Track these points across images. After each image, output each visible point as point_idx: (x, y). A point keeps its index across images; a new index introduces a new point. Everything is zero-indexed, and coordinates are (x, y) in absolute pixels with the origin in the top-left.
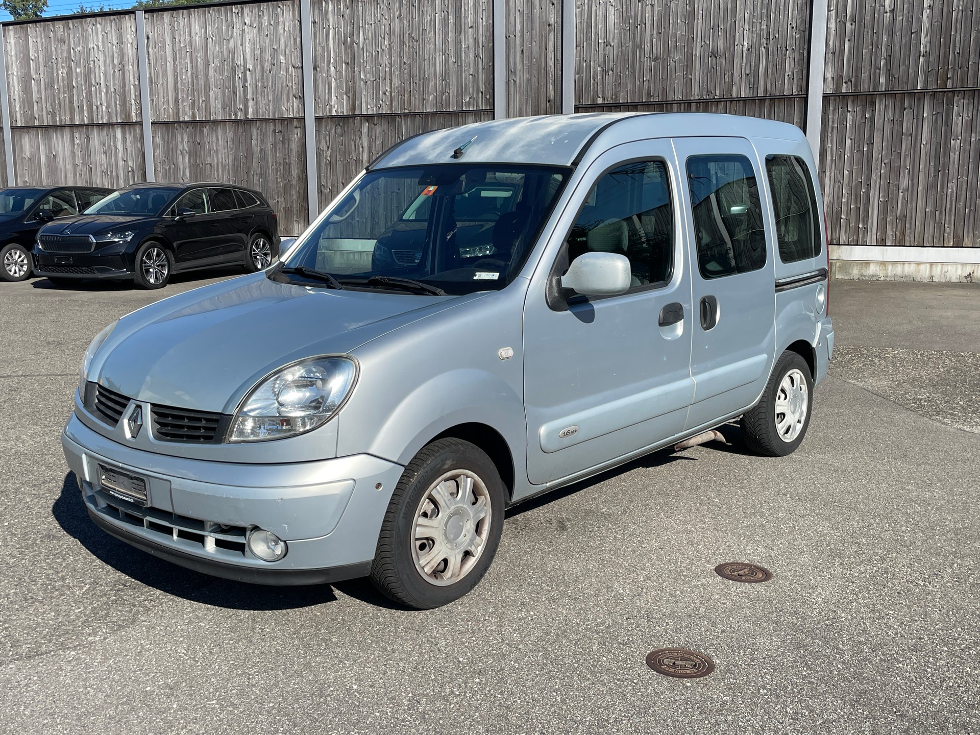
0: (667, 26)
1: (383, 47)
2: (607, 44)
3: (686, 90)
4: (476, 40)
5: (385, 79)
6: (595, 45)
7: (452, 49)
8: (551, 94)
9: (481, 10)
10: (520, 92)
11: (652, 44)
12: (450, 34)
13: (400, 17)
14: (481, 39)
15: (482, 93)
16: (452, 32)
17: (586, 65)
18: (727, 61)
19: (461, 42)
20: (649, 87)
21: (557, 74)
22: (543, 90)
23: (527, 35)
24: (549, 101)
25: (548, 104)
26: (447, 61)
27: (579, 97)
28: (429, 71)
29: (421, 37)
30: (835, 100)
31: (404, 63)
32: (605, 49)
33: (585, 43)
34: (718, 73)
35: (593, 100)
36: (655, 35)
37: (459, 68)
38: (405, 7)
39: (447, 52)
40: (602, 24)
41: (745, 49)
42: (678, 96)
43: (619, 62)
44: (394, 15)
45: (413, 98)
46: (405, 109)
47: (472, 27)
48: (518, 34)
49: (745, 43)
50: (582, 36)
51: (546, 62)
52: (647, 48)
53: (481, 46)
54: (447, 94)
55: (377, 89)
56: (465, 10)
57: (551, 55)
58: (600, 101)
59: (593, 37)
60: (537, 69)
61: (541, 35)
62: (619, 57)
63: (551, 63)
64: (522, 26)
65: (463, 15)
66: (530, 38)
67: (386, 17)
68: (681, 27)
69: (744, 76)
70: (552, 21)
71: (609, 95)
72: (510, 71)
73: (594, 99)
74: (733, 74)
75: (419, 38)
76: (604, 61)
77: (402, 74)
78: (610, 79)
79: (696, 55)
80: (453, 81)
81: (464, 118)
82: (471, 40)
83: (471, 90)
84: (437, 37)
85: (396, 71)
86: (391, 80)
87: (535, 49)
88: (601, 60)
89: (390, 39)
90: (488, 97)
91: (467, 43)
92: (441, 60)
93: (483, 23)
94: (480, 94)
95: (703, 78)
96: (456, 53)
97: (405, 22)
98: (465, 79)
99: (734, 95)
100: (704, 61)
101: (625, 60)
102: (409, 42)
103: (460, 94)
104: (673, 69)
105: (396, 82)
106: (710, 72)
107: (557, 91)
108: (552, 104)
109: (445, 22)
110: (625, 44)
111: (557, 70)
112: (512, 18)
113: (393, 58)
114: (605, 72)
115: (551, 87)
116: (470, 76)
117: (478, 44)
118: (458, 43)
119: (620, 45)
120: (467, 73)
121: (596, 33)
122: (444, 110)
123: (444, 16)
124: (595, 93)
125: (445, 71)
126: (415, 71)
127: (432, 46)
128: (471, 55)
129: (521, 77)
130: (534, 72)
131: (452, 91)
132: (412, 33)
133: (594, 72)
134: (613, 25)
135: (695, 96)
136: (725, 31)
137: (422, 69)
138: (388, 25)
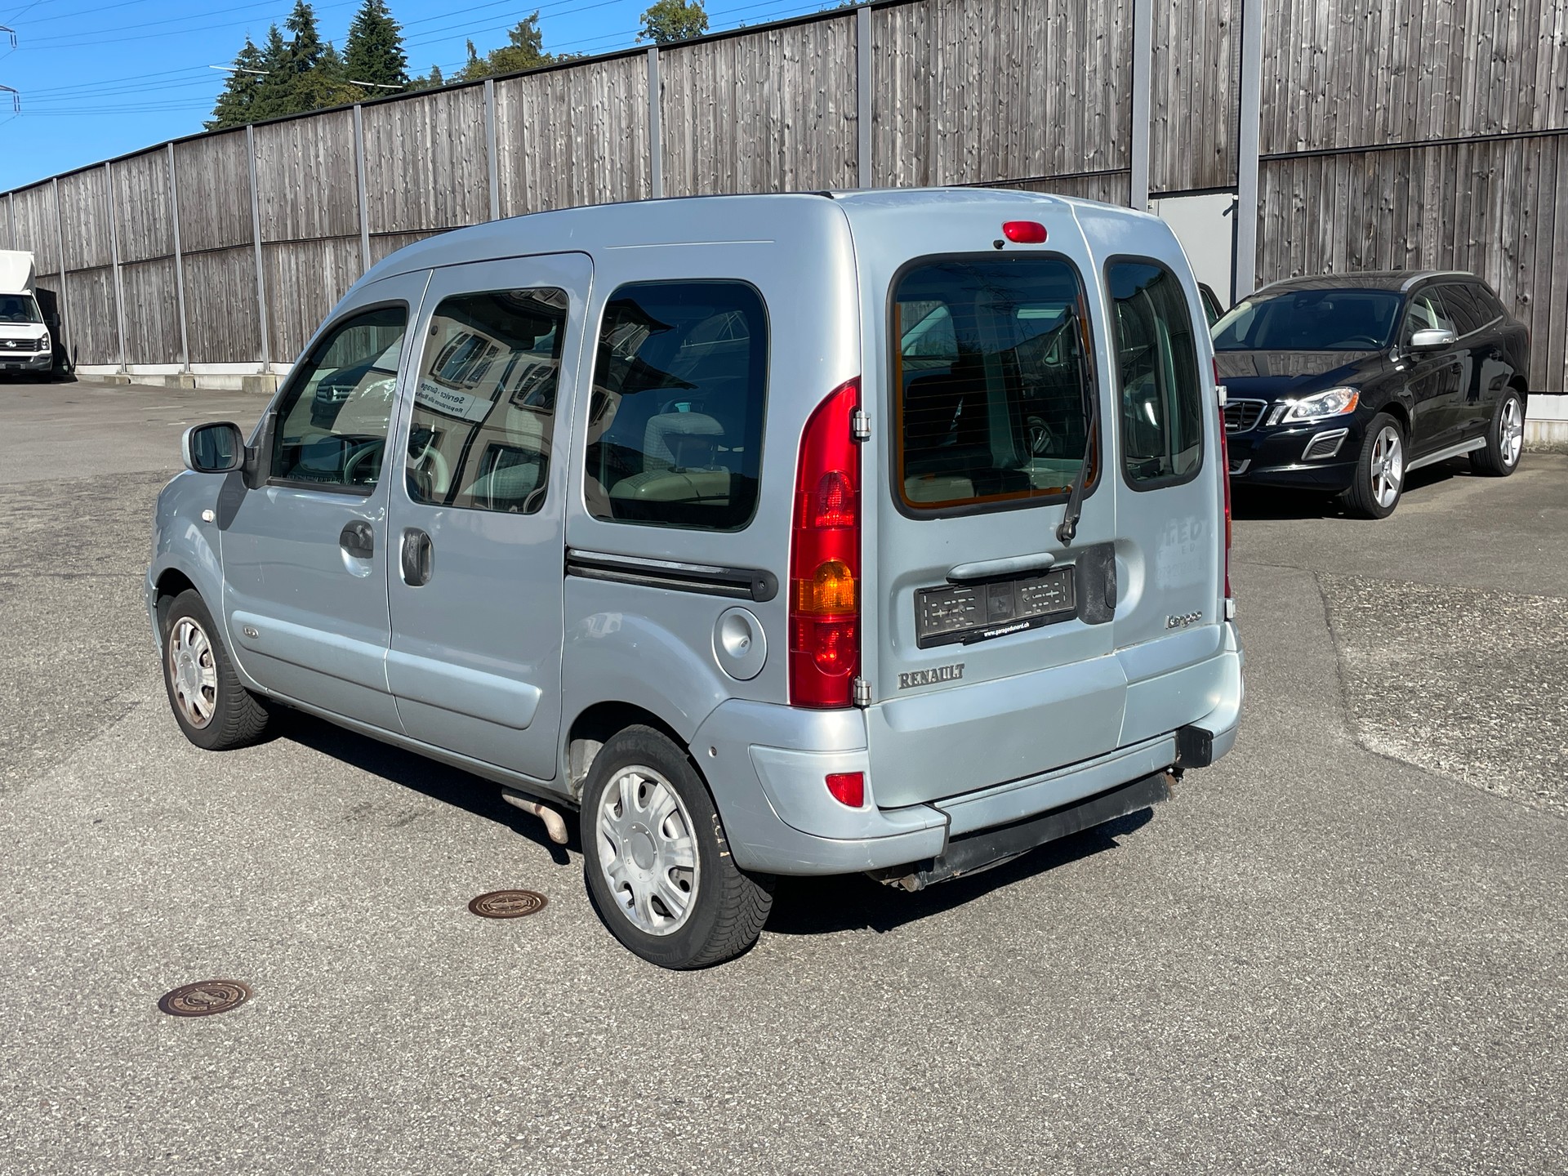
0: (1418, 11)
1: (971, 79)
2: (1315, 50)
3: (1450, 122)
4: (1107, 57)
5: (971, 129)
6: (1295, 53)
7: (1071, 75)
8: (1223, 139)
9: (1115, 8)
10: (1172, 138)
11: (1393, 45)
12: (1069, 51)
13: (996, 30)
14: (1115, 56)
15: (1113, 143)
16: (1072, 47)
17: (1280, 88)
18: (1524, 67)
19: (1084, 61)
20: (1386, 120)
21: (1232, 106)
22: (1209, 133)
23: (1186, 44)
24: (1219, 152)
25: (1217, 156)
26: (1062, 94)
27: (1267, 142)
28: (1036, 111)
29: (1025, 58)
31: (1000, 102)
32: (1311, 59)
33: (1279, 51)
34: (1508, 89)
35: (1291, 146)
36: (1397, 29)
37: (1080, 104)
38: (1003, 13)
39: (1063, 80)
40: (1307, 15)
41: (1557, 43)
42: (1436, 132)
43: (1335, 79)
44: (986, 27)
45: (1010, 157)
46: (999, 175)
47: (1101, 37)
48: (1172, 44)
49: (1557, 33)
50: (1275, 39)
51: (1216, 87)
52: (1384, 53)
53: (1114, 67)
54: (1061, 147)
55: (960, 144)
56: (1092, 10)
57: (1223, 74)
58: (1301, 147)
59: (1292, 39)
60: (1202, 99)
61: (1207, 42)
62: (1336, 71)
63: (1223, 87)
64: (1179, 30)
65: (1089, 19)
66: (1190, 47)
67: (976, 31)
68: (1442, 11)
69: (1554, 92)
70: (1226, 18)
71: (1316, 136)
72: (1159, 106)
73: (1293, 145)
74: (1534, 89)
75: (1022, 61)
76: (1311, 79)
77: (996, 118)
78: (1318, 110)
79: (1468, 58)
80: (1070, 125)
81: (1085, 186)
82: (1099, 59)
83: (1097, 139)
84: (1049, 57)
85: (988, 114)
86: (980, 130)
87: (1198, 66)
88: (1304, 77)
89: (980, 65)
90: (1123, 149)
91: (1093, 63)
92: (1053, 94)
93: (1117, 29)
94: (1111, 145)
95: (1480, 100)
96: (1077, 80)
97: (1003, 36)
98: (1089, 122)
99: (1536, 126)
100: (1482, 69)
101: (1345, 75)
102: (1008, 68)
103: (1080, 148)
104: (1428, 87)
105: (987, 132)
106: (1492, 87)
107: (1231, 135)
108: (1224, 155)
109: (1061, 32)
110: (1346, 48)
111: (1232, 98)
112: (1163, 19)
113: (984, 96)
114: (1311, 97)
115: (1222, 127)
116: (1097, 117)
117: (1110, 64)
118: (1081, 63)
119: (1337, 48)
120: (1092, 111)
121: (1298, 32)
122: (1056, 174)
123: (1060, 23)
124: (1294, 135)
125: (1060, 111)
126: (1016, 112)
127: (1041, 72)
128: (1099, 83)
129: (1175, 114)
130: (1195, 104)
131: (1069, 142)
132: (1013, 53)
133: (1293, 99)
134: (1326, 17)
135: (1466, 131)
136: (1521, 13)
137: (1025, 111)
138: (978, 43)
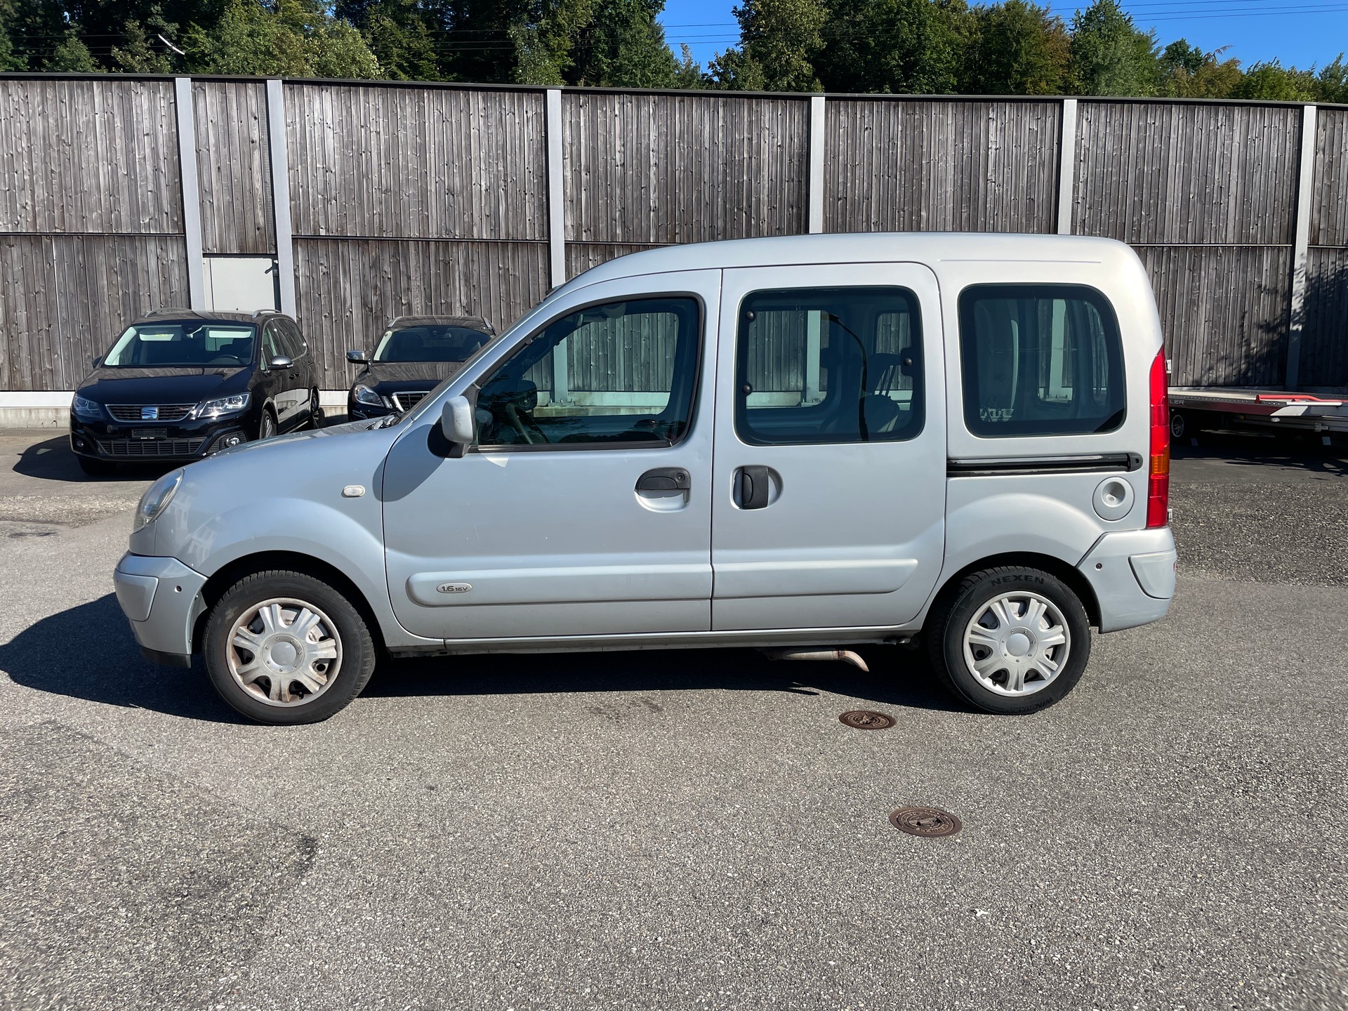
0: (396, 156)
1: (20, 150)
2: (326, 170)
3: (423, 227)
4: (155, 151)
5: (23, 189)
6: (312, 170)
7: (121, 159)
8: (261, 221)
9: (159, 116)
10: (219, 216)
11: (379, 175)
12: (118, 140)
13: (43, 113)
14: (162, 151)
15: (167, 213)
16: (121, 138)
17: (303, 191)
18: (465, 200)
19: (133, 150)
20: (381, 222)
21: (266, 199)
22: (249, 216)
23: (224, 151)
24: (258, 229)
25: (257, 232)
26: (114, 172)
27: (296, 226)
28: (88, 183)
29: (75, 141)
30: (576, 248)
31: (52, 171)
32: (324, 176)
33: (299, 166)
34: (457, 212)
35: (315, 231)
36: (383, 166)
37: (133, 183)
38: (49, 102)
39: (115, 162)
40: (319, 147)
41: (483, 188)
42: (415, 233)
43: (343, 191)
44: (34, 111)
45: (66, 215)
46: (56, 228)
47: (147, 134)
48: (212, 149)
49: (483, 184)
50: (295, 158)
51: (252, 184)
52: (375, 179)
53: (162, 158)
54: (117, 212)
55: (13, 200)
56: (137, 114)
57: (257, 176)
58: (323, 232)
59: (309, 160)
60: (239, 192)
61: (242, 153)
62: (343, 186)
63: (258, 185)
64: (217, 140)
65: (135, 120)
66: (227, 153)
67: (23, 113)
68: (412, 159)
69: (484, 218)
70: (256, 138)
71: (333, 226)
72: (204, 192)
73: (316, 230)
74: (472, 214)
75: (72, 142)
76: (325, 189)
77: (49, 186)
78: (333, 209)
79: (431, 191)
80: (124, 197)
81: (143, 243)
82: (148, 151)
83: (151, 209)
84: (99, 142)
85: (40, 179)
86: (33, 192)
87: (236, 167)
88: (321, 186)
89: (29, 140)
90: (176, 219)
91: (142, 152)
92: (106, 171)
93: (163, 132)
94: (165, 215)
95: (441, 216)
96: (128, 164)
97: (51, 120)
98: (142, 196)
99: (476, 236)
100: (440, 197)
101: (350, 189)
102: (58, 146)
103: (136, 211)
104: (407, 204)
105: (40, 192)
106: (447, 210)
107: (268, 216)
108: (263, 232)
109: (109, 125)
110: (349, 172)
111: (266, 192)
112: (202, 129)
113: (34, 165)
114: (327, 201)
115: (260, 213)
116: (149, 193)
117: (158, 156)
118: (129, 152)
119: (343, 173)
120: (144, 189)
121: (312, 156)
122: (114, 232)
123: (108, 118)
124: (317, 224)
125: (113, 185)
126: (69, 181)
127: (92, 153)
128: (149, 169)
129: (219, 198)
130: (237, 194)
131: (124, 210)
132: (62, 134)
133: (314, 200)
134: (332, 149)
135: (433, 234)
136: (461, 168)
137: (78, 180)
138: (25, 123)
